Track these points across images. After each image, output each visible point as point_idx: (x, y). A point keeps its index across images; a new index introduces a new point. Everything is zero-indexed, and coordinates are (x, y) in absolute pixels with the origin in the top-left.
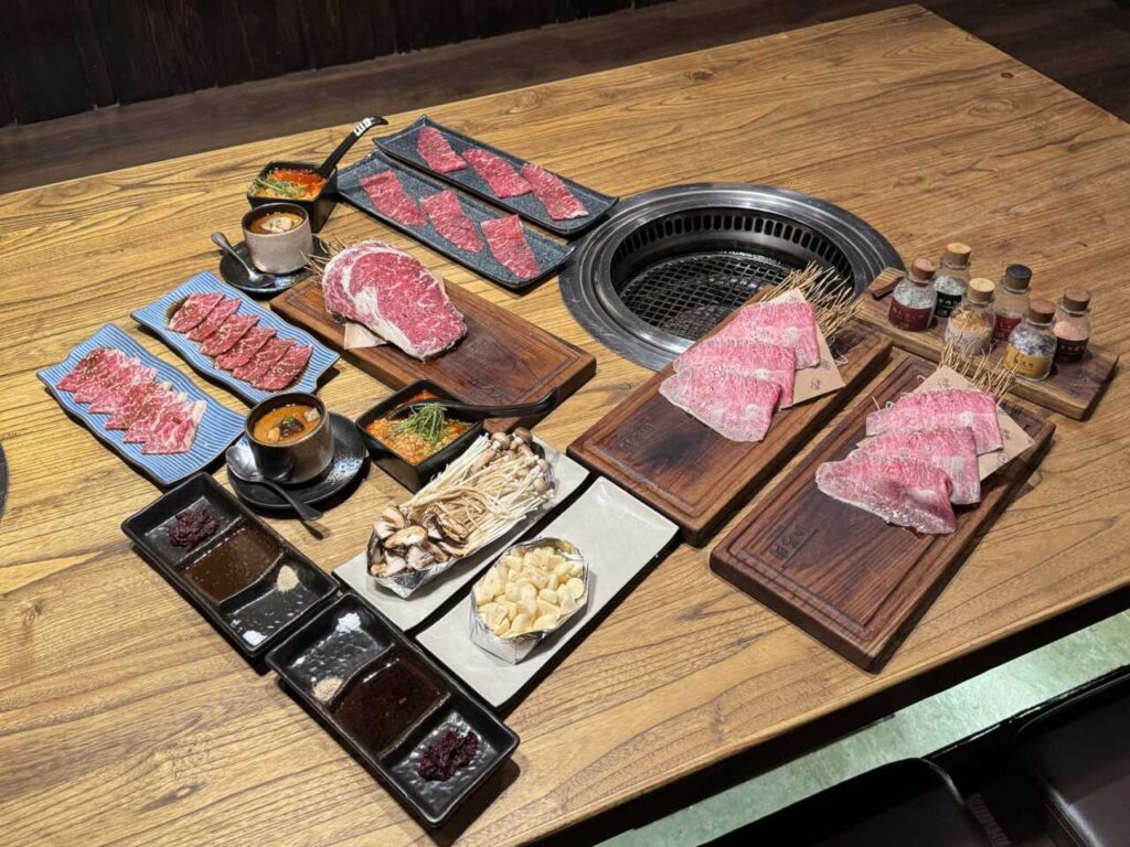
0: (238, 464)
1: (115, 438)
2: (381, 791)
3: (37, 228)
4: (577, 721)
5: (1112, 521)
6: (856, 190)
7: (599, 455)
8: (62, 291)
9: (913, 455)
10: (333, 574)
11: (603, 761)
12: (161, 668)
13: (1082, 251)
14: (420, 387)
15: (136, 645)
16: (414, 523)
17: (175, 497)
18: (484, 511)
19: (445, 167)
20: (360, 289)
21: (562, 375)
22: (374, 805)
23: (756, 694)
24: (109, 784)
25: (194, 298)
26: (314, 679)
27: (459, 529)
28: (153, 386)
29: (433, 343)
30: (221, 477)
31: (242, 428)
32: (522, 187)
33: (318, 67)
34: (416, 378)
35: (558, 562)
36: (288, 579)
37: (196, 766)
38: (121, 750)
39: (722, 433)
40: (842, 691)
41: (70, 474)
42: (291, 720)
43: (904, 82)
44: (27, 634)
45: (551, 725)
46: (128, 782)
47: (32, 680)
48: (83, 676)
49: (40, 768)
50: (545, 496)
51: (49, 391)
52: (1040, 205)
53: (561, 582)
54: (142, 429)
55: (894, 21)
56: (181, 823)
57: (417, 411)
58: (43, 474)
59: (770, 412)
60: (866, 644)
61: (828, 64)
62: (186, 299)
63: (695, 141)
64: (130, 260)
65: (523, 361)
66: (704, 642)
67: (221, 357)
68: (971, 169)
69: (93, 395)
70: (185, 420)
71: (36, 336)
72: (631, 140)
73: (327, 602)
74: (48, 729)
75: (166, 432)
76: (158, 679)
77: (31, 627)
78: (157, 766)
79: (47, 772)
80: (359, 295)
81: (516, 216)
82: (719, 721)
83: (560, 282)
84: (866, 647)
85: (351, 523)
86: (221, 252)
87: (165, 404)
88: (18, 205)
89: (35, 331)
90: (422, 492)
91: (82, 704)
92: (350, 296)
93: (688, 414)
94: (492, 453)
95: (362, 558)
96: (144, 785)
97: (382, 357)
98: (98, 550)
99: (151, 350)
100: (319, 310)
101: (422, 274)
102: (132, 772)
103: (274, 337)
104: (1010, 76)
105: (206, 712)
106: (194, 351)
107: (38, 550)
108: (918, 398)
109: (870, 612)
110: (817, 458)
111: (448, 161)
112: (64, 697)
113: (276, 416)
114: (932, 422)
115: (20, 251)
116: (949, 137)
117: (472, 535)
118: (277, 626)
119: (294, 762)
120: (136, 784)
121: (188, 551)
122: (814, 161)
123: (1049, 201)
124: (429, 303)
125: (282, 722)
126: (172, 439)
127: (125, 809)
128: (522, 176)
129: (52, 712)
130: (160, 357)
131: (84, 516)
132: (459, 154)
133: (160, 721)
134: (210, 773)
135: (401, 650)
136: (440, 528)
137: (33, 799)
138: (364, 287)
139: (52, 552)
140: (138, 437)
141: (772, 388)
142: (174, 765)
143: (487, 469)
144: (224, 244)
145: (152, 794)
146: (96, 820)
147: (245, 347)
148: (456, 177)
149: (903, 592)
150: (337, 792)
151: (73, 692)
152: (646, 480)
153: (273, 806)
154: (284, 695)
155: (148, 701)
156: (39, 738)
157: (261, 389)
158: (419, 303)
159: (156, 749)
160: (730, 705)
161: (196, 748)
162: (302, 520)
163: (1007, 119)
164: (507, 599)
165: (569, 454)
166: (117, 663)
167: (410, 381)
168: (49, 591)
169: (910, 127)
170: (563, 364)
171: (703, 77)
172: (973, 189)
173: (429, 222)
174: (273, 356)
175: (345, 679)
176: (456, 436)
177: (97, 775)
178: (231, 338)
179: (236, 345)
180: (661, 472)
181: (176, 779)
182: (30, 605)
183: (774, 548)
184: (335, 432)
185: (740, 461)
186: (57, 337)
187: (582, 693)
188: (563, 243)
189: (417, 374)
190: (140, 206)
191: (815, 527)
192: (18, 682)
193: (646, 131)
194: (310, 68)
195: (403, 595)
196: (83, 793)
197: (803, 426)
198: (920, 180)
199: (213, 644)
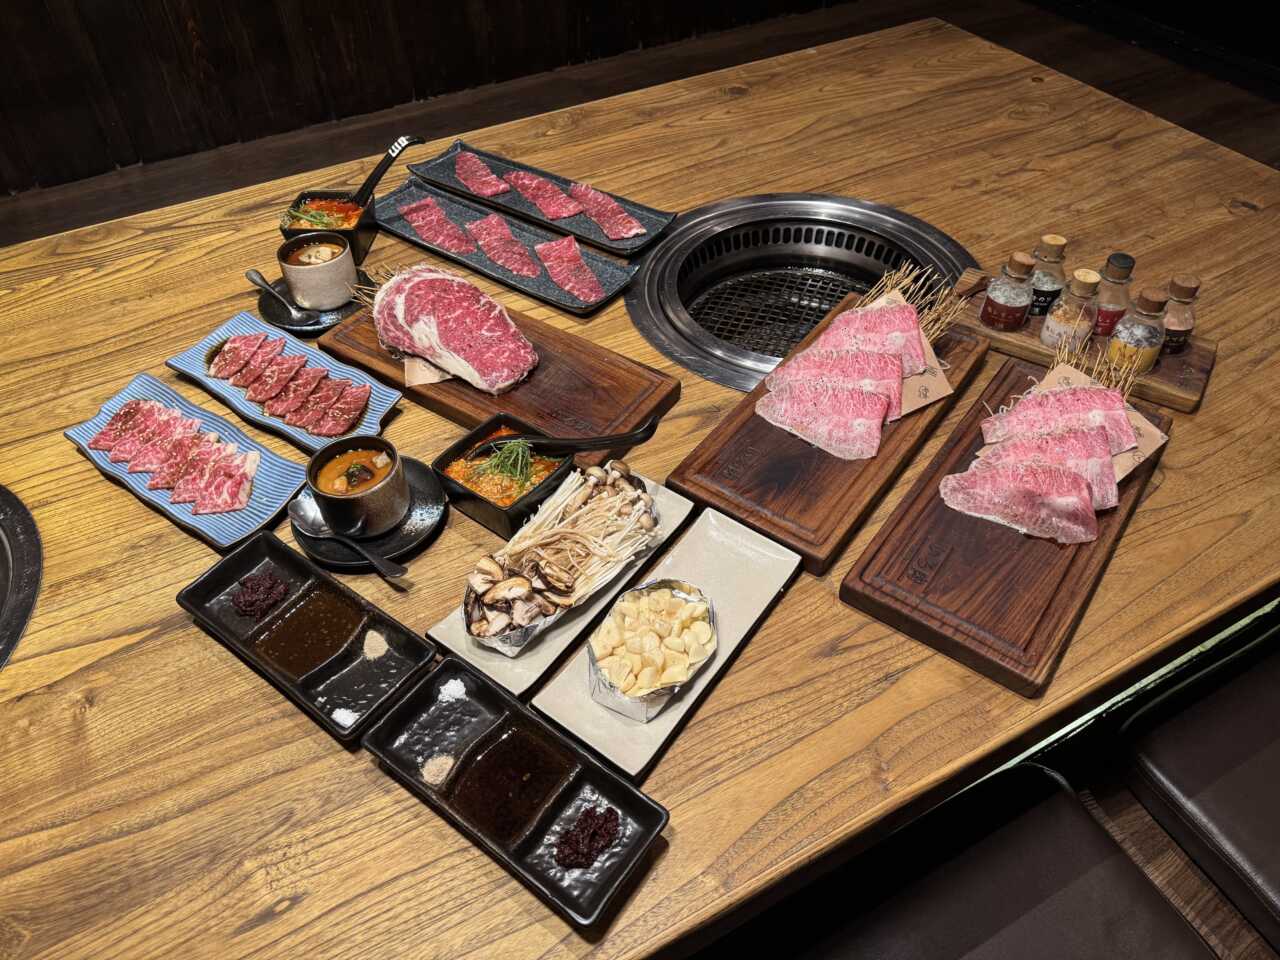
0: (303, 519)
1: (161, 499)
2: (515, 884)
3: (54, 278)
4: (724, 781)
5: (1246, 516)
6: (916, 194)
7: (704, 485)
8: (88, 342)
9: (1046, 460)
10: (428, 636)
11: (761, 826)
12: (240, 759)
13: (1151, 245)
14: (497, 423)
15: (208, 733)
16: (512, 574)
17: (237, 560)
18: (588, 555)
19: (488, 191)
20: (417, 320)
21: (647, 402)
22: (508, 901)
23: (916, 734)
24: (192, 904)
25: (234, 341)
26: (420, 759)
27: (565, 576)
28: (198, 437)
29: (505, 374)
30: (285, 534)
31: (303, 479)
32: (572, 207)
33: (339, 119)
34: (491, 413)
35: (678, 606)
36: (375, 645)
37: (294, 872)
38: (203, 861)
39: (832, 452)
40: (1006, 723)
41: (113, 542)
42: (399, 807)
43: (940, 89)
44: (79, 729)
45: (695, 788)
46: (215, 900)
47: (91, 786)
48: (148, 776)
49: (108, 891)
50: (652, 534)
51: (80, 451)
52: (1099, 201)
53: (684, 627)
54: (190, 487)
55: (916, 34)
56: (283, 944)
57: (500, 449)
58: (82, 544)
59: (879, 425)
60: (1030, 670)
61: (861, 75)
62: (225, 342)
63: (743, 153)
64: (160, 305)
65: (603, 388)
66: (848, 680)
67: (270, 402)
68: (1023, 169)
69: (131, 452)
70: (237, 474)
71: (62, 392)
72: (676, 156)
73: (425, 670)
74: (116, 842)
75: (217, 488)
76: (239, 772)
77: (83, 721)
78: (248, 877)
79: (118, 895)
80: (416, 326)
81: (572, 237)
82: (880, 769)
83: (627, 305)
84: (1031, 675)
85: (438, 576)
86: (258, 291)
87: (213, 458)
88: (31, 255)
89: (61, 387)
90: (516, 537)
91: (151, 810)
92: (407, 328)
93: (790, 434)
94: (589, 490)
95: (458, 614)
96: (234, 901)
97: (449, 393)
98: (154, 625)
99: (192, 400)
100: (373, 346)
101: (483, 301)
102: (219, 887)
103: (326, 377)
104: (1041, 80)
105: (298, 806)
106: (239, 398)
107: (83, 632)
108: (1039, 400)
109: (1027, 635)
110: (937, 471)
111: (491, 185)
112: (129, 802)
113: (339, 464)
114: (1059, 424)
115: (38, 302)
116: (995, 140)
117: (580, 580)
118: (371, 701)
119: (408, 857)
120: (225, 901)
121: (258, 622)
122: (866, 168)
123: (1107, 196)
124: (494, 331)
125: (389, 811)
126: (225, 496)
127: (213, 934)
128: (570, 196)
129: (116, 821)
130: (204, 406)
131: (134, 589)
132: (500, 177)
133: (245, 821)
134: (313, 879)
135: (518, 718)
136: (543, 577)
137: (103, 931)
138: (421, 317)
139: (101, 633)
140: (186, 496)
141: (879, 399)
142: (268, 873)
143: (585, 509)
144: (259, 281)
145: (244, 912)
146: (182, 949)
147: (295, 391)
148: (500, 200)
149: (1056, 610)
150: (464, 889)
151: (139, 795)
152: (758, 508)
153: (391, 914)
154: (388, 778)
155: (231, 798)
156: (103, 854)
157: (319, 435)
158: (483, 332)
159: (245, 855)
160: (889, 749)
161: (292, 851)
162: (382, 576)
163: (1048, 120)
164: (628, 651)
165: (669, 485)
166: (188, 757)
167: (485, 418)
168: (101, 678)
169: (954, 132)
170: (646, 390)
171: (739, 92)
172: (1029, 189)
173: (479, 248)
174: (328, 398)
175: (456, 757)
176: (545, 474)
177: (178, 894)
178: (279, 380)
179: (286, 389)
180: (773, 499)
181: (273, 890)
182: (79, 696)
183: (911, 572)
184: (409, 477)
185: (856, 480)
186: (88, 391)
187: (724, 748)
188: (625, 263)
189: (491, 409)
190: (167, 249)
191: (950, 547)
192: (73, 789)
193: (691, 146)
194: (331, 119)
195: (510, 654)
196: (163, 917)
197: (916, 438)
198: (976, 182)
199: (297, 726)
